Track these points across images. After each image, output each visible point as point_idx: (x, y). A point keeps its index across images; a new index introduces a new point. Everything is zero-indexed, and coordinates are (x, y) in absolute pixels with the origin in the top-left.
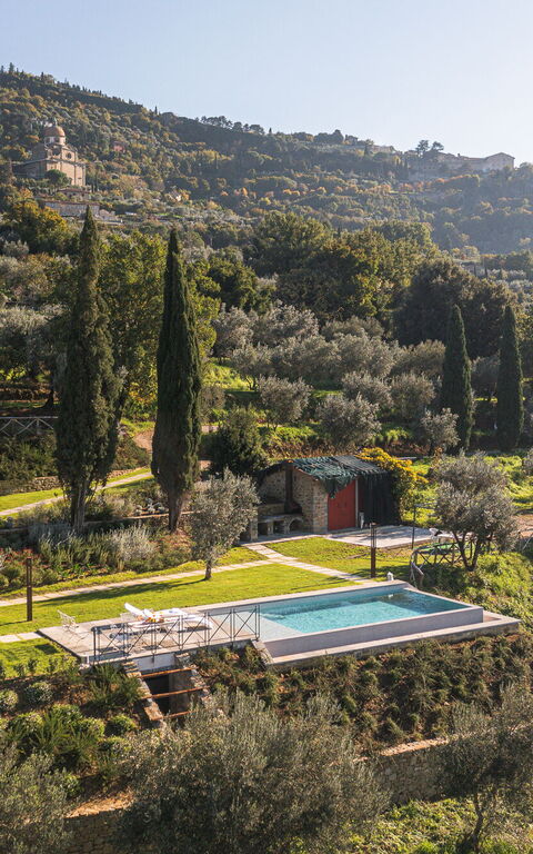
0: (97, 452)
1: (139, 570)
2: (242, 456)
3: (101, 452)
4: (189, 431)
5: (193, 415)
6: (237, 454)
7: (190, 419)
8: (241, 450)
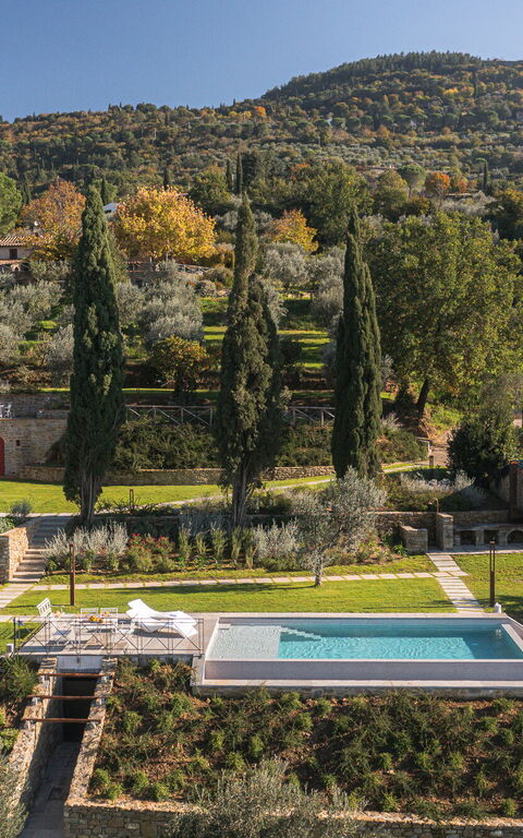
0: (244, 444)
1: (271, 569)
2: (483, 454)
3: (249, 443)
4: (357, 425)
5: (366, 408)
6: (476, 452)
7: (360, 413)
8: (483, 448)
